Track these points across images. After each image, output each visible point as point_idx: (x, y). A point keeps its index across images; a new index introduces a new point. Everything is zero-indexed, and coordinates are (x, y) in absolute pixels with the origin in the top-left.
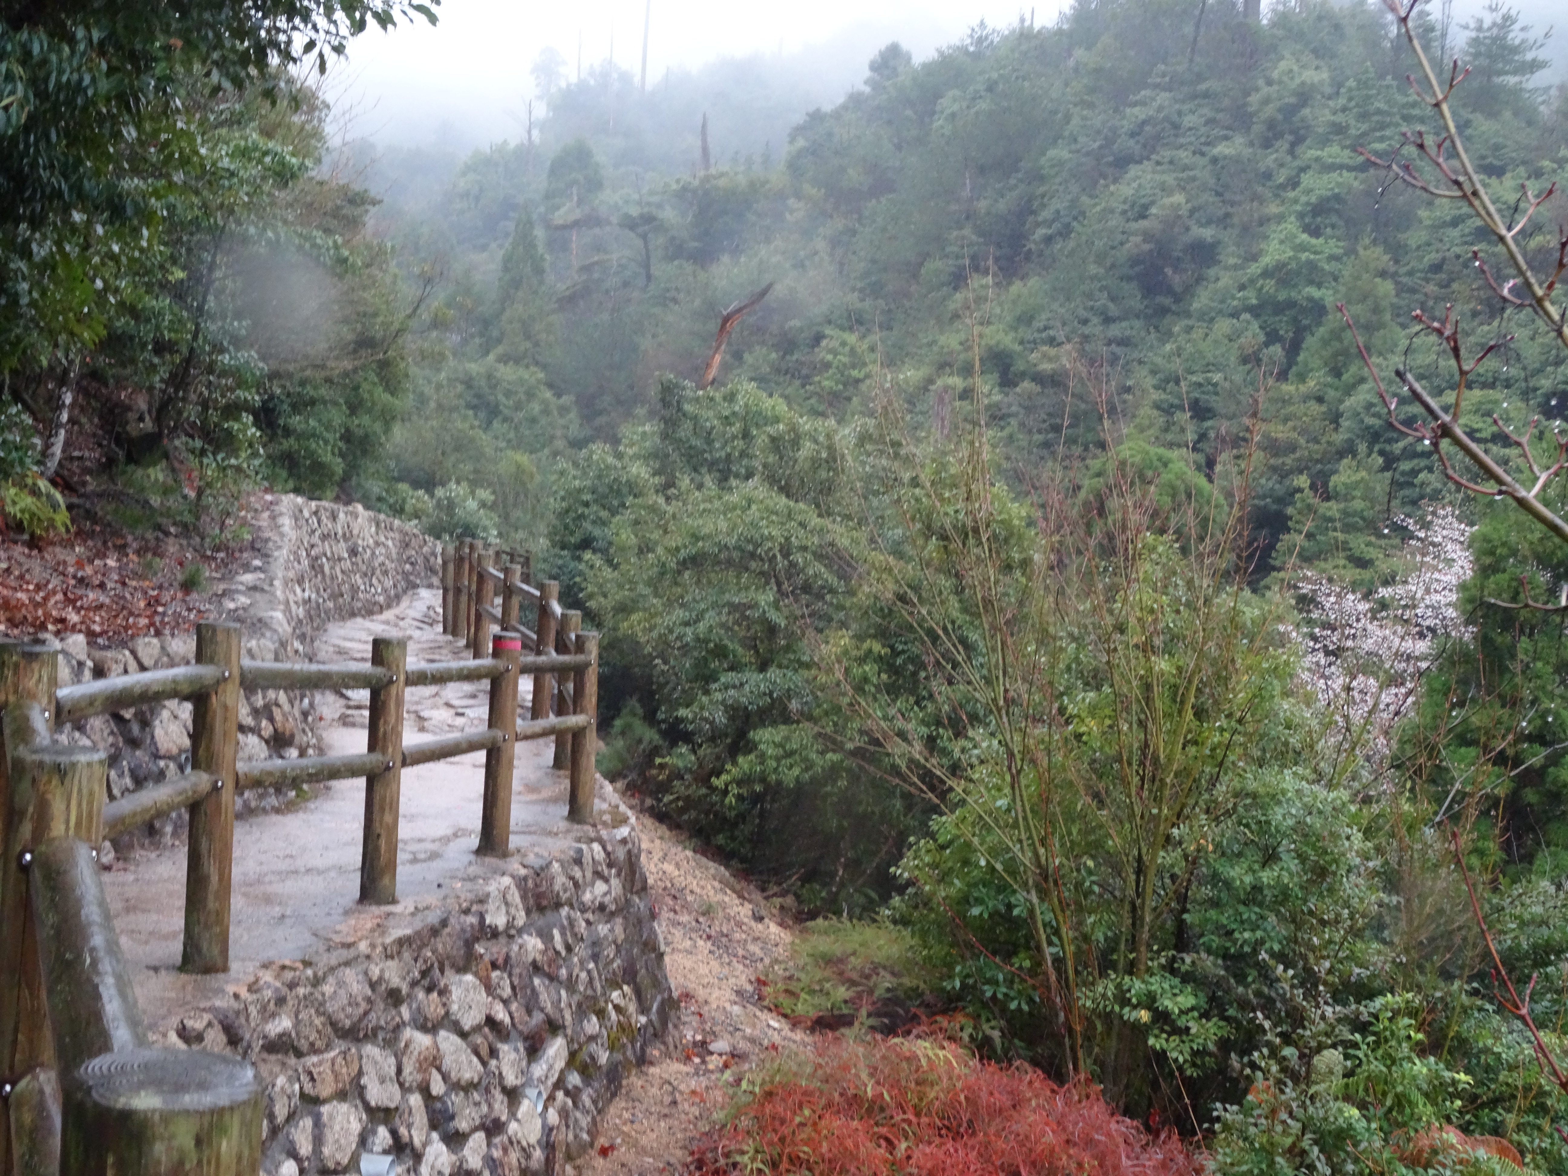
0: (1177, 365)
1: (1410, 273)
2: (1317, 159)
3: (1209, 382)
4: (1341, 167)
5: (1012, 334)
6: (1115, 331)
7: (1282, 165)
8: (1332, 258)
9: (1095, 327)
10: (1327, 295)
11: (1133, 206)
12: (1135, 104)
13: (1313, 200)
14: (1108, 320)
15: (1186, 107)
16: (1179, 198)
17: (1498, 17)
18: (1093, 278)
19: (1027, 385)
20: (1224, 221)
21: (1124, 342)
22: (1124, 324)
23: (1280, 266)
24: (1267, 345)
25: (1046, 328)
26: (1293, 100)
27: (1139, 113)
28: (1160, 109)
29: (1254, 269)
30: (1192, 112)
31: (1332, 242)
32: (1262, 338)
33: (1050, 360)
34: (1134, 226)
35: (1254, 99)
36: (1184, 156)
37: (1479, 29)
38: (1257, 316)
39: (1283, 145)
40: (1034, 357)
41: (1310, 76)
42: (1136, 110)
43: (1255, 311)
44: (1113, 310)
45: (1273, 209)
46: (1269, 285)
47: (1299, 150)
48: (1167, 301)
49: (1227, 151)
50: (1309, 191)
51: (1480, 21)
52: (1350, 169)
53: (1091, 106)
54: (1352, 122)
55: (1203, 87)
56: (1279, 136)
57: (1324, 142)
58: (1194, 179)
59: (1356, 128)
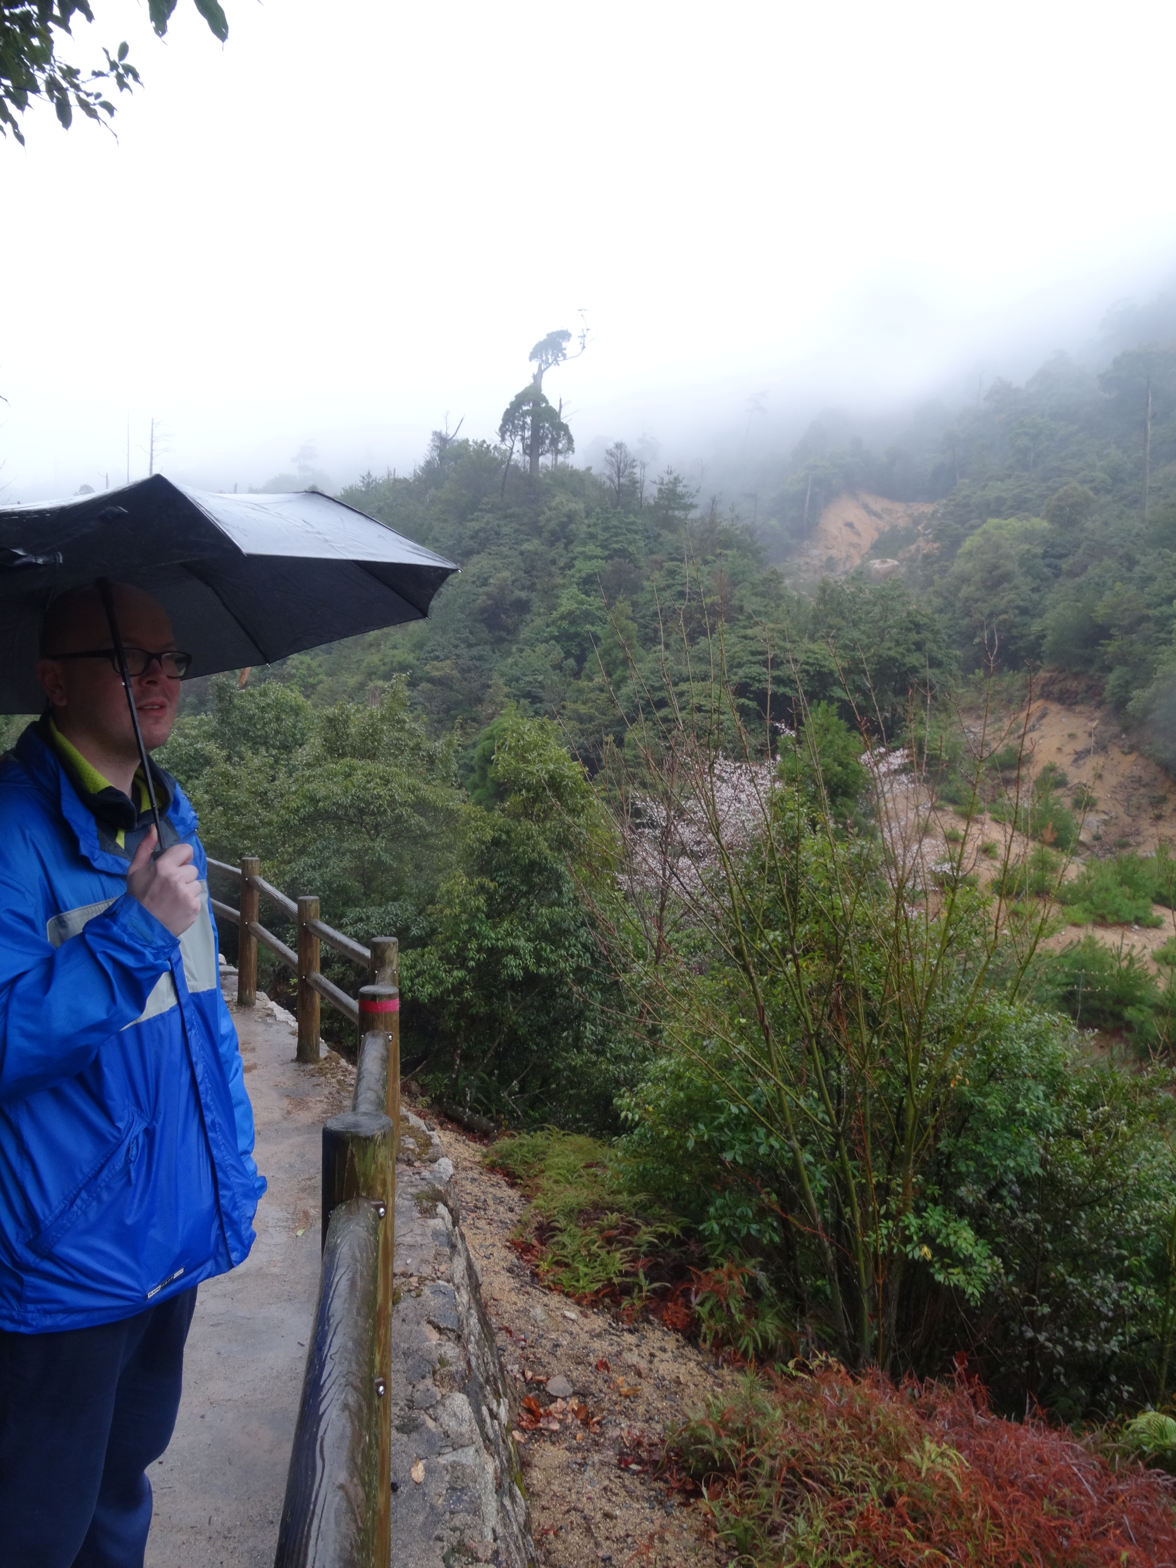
0: (516, 672)
1: (643, 617)
2: (582, 553)
3: (535, 679)
4: (596, 557)
5: (412, 655)
6: (474, 651)
7: (561, 556)
8: (599, 608)
9: (463, 650)
10: (597, 629)
11: (478, 579)
12: (473, 520)
13: (584, 575)
14: (470, 646)
15: (502, 523)
16: (506, 574)
17: (672, 478)
18: (459, 621)
19: (424, 685)
20: (532, 588)
21: (480, 658)
22: (479, 648)
23: (571, 613)
24: (566, 658)
25: (433, 651)
26: (565, 519)
27: (475, 525)
28: (488, 523)
29: (555, 614)
30: (505, 525)
31: (598, 599)
32: (563, 655)
33: (437, 669)
34: (481, 590)
35: (542, 518)
36: (505, 550)
37: (662, 484)
38: (558, 642)
39: (561, 545)
40: (428, 668)
41: (572, 506)
42: (473, 523)
43: (557, 639)
44: (472, 639)
45: (560, 581)
46: (565, 624)
47: (571, 547)
48: (504, 634)
49: (529, 548)
50: (580, 571)
51: (662, 479)
52: (602, 559)
53: (446, 521)
54: (600, 532)
55: (510, 511)
56: (558, 539)
57: (585, 544)
58: (512, 563)
59: (602, 536)
